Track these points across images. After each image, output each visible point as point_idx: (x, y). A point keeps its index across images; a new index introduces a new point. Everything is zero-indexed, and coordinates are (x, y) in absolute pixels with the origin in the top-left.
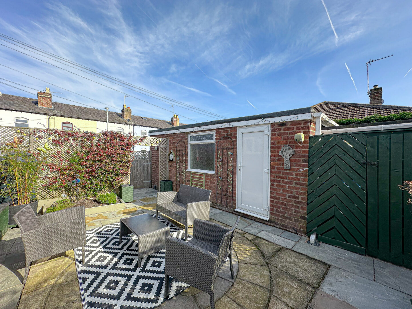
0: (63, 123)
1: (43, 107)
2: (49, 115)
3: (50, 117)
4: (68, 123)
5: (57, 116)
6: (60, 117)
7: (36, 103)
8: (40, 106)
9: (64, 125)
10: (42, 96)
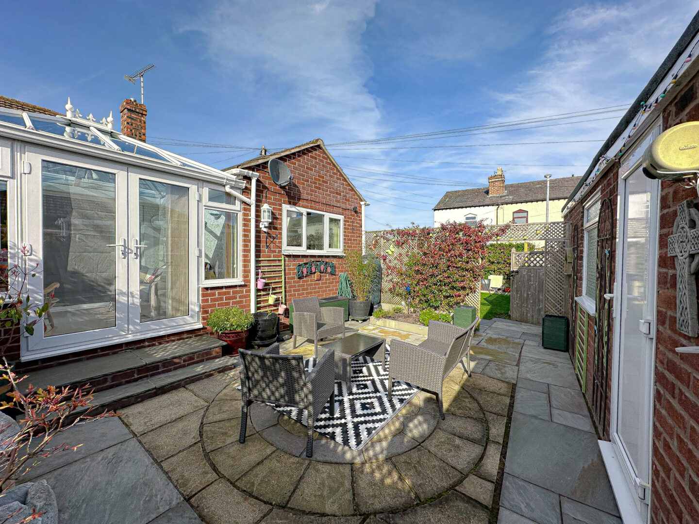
0: (514, 213)
1: (494, 195)
2: (497, 205)
3: (498, 207)
4: (520, 211)
5: (507, 204)
6: (510, 205)
7: (487, 192)
8: (491, 195)
9: (516, 215)
10: (493, 180)
